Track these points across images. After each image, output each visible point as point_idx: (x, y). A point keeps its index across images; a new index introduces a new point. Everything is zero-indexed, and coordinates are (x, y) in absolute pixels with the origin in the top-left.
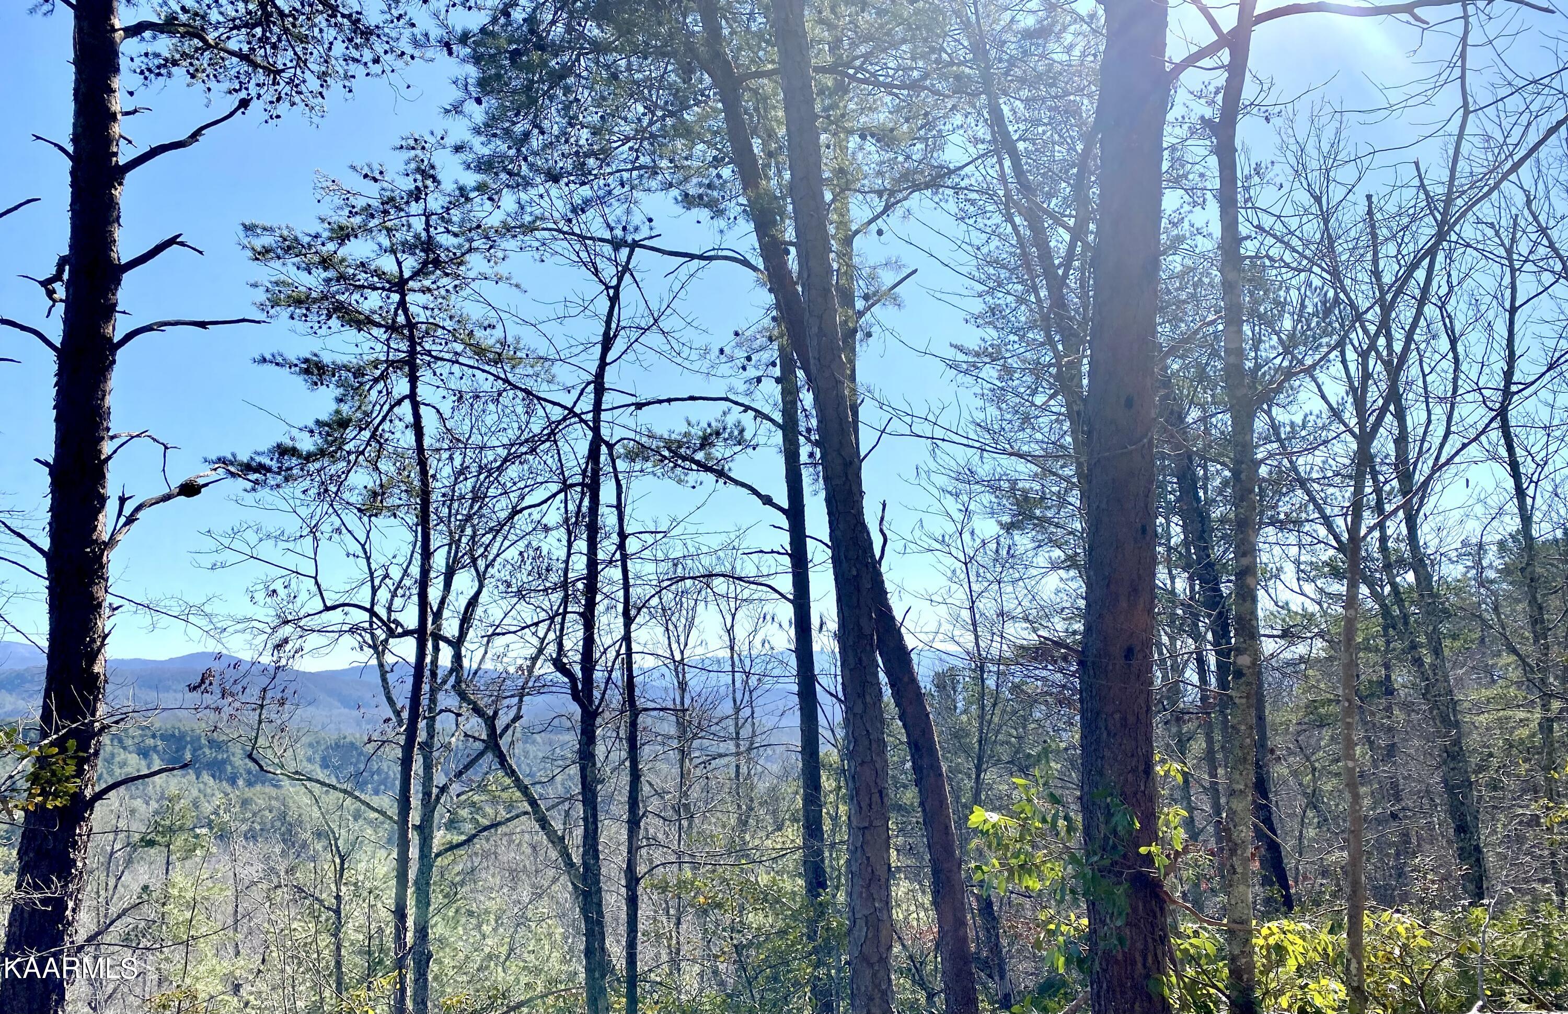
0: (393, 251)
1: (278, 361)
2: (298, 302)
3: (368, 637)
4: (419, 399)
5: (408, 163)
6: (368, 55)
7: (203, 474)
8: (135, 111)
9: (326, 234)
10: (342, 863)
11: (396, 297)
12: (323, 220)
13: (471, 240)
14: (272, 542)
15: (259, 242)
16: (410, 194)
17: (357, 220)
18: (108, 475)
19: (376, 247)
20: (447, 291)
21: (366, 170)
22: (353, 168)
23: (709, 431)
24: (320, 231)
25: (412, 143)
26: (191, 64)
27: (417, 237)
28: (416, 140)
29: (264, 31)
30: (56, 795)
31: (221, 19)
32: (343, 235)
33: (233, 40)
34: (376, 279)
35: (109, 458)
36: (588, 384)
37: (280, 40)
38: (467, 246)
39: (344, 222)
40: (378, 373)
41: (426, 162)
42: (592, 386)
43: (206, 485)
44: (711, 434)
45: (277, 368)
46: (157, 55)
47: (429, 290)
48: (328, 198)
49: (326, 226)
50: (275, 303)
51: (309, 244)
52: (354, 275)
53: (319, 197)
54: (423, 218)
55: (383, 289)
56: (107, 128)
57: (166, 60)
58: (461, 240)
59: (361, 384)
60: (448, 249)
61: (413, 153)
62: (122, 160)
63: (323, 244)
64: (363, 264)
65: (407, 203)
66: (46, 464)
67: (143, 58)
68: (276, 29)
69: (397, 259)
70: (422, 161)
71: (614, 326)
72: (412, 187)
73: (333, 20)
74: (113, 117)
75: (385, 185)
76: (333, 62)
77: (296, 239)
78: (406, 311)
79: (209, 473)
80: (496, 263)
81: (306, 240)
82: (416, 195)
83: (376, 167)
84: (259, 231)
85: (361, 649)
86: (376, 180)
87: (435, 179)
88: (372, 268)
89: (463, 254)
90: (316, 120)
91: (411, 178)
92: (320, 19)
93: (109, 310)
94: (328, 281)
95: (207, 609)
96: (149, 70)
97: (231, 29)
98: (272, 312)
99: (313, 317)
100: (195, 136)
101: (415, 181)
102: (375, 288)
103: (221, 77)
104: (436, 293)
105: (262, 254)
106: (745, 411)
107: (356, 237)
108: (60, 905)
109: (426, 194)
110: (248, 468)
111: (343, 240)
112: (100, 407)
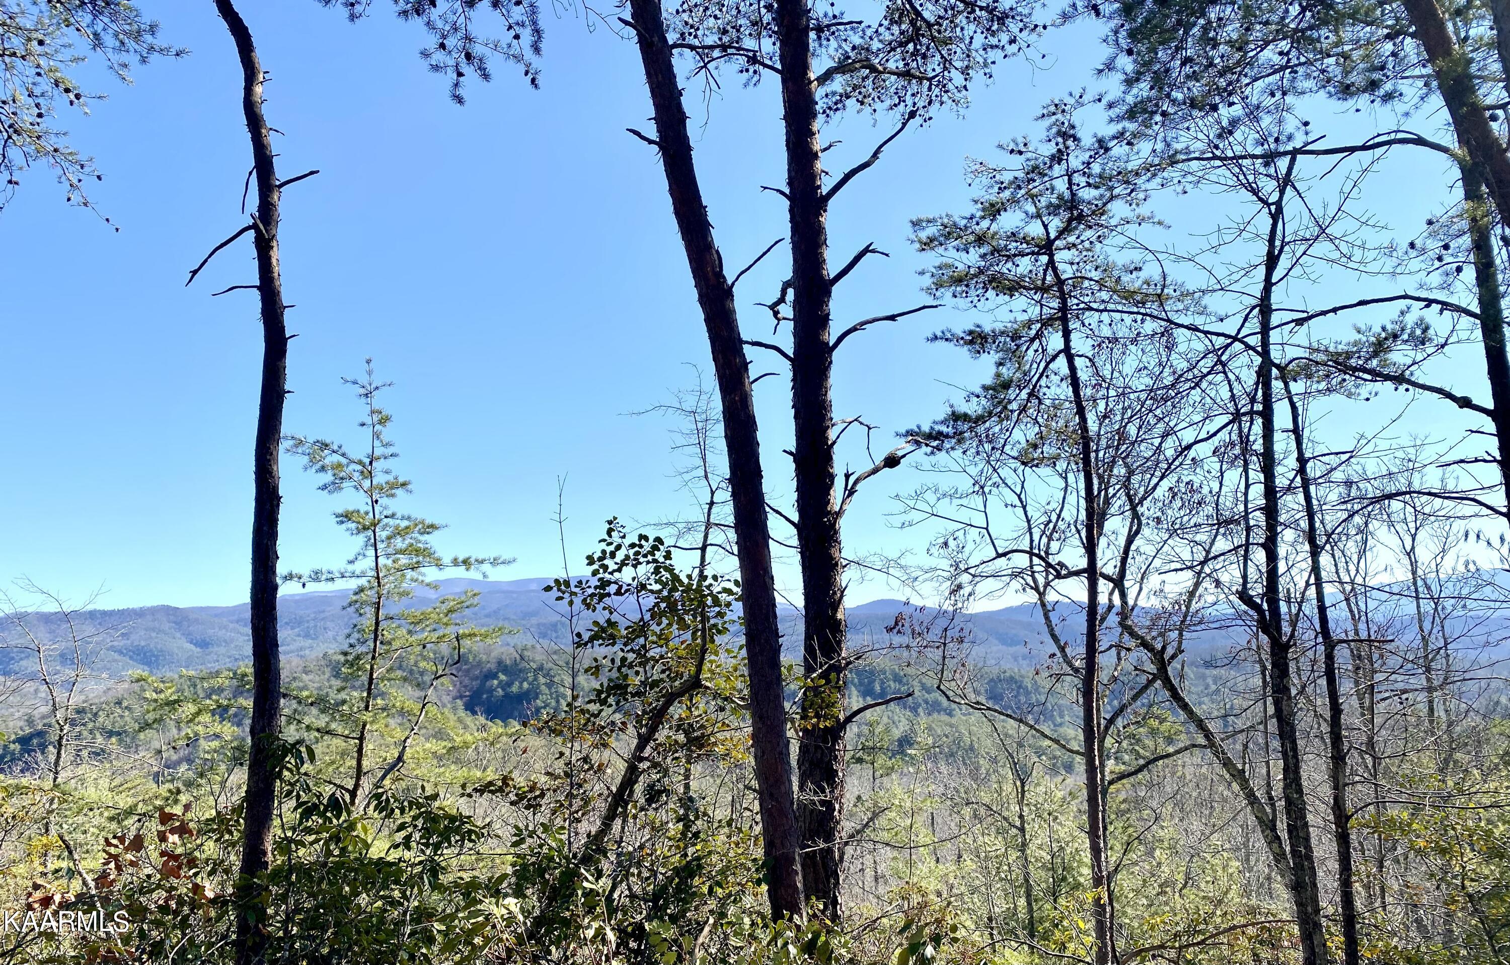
0: (1039, 216)
1: (946, 337)
2: (958, 281)
3: (1029, 580)
4: (1073, 351)
5: (1049, 129)
6: (1004, 38)
7: (902, 446)
8: (830, 146)
9: (979, 214)
10: (1023, 786)
11: (1044, 259)
12: (976, 202)
13: (1111, 189)
14: (947, 500)
15: (924, 235)
16: (1053, 158)
17: (1007, 194)
18: (834, 457)
19: (1023, 216)
20: (1091, 243)
21: (1012, 146)
22: (1000, 146)
23: (1383, 335)
24: (974, 211)
25: (1052, 109)
26: (860, 93)
27: (1060, 197)
28: (1056, 105)
29: (915, 45)
30: (826, 717)
31: (881, 46)
32: (994, 211)
33: (891, 61)
34: (1024, 246)
35: (834, 443)
36: (1254, 308)
37: (928, 49)
38: (1108, 194)
39: (993, 199)
40: (1033, 333)
41: (1066, 124)
42: (1257, 310)
43: (904, 456)
44: (1386, 339)
45: (947, 343)
46: (834, 93)
47: (1074, 245)
48: (977, 180)
49: (980, 206)
50: (939, 285)
51: (965, 226)
52: (1006, 246)
53: (970, 181)
54: (1066, 178)
55: (1033, 253)
56: (812, 166)
57: (841, 96)
58: (1101, 191)
59: (1018, 346)
60: (1089, 203)
61: (1054, 118)
62: (825, 190)
63: (978, 224)
64: (1013, 234)
65: (1051, 167)
66: (791, 453)
67: (825, 100)
68: (924, 41)
69: (1043, 222)
70: (1063, 123)
71: (1278, 243)
72: (1054, 151)
73: (972, 16)
74: (815, 156)
75: (1029, 155)
76: (974, 54)
77: (955, 225)
78: (1055, 270)
79: (904, 445)
80: (1138, 205)
81: (963, 223)
82: (1058, 157)
83: (1020, 140)
84: (924, 224)
85: (1024, 589)
86: (1020, 153)
87: (1075, 139)
88: (1022, 235)
89: (1105, 204)
90: (962, 111)
91: (1053, 143)
92: (961, 19)
93: (824, 321)
94: (983, 256)
95: (903, 562)
96: (830, 108)
97: (889, 52)
98: (938, 294)
99: (972, 292)
100: (875, 155)
101: (1057, 144)
102: (1023, 255)
103: (883, 98)
104: (1080, 247)
105: (928, 244)
106: (1427, 306)
107: (1005, 210)
108: (829, 805)
109: (1068, 155)
110: (930, 436)
111: (994, 216)
112: (824, 401)
